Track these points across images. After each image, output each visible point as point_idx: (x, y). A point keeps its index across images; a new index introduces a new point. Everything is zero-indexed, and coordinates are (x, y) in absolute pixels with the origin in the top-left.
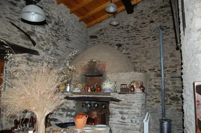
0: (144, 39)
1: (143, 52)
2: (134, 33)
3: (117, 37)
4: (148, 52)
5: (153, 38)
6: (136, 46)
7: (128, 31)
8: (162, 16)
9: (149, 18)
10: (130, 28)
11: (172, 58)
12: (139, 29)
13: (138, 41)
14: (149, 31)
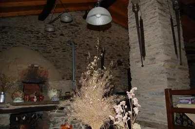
0: (54, 49)
1: (53, 61)
2: (45, 41)
3: (24, 40)
4: (59, 62)
5: (63, 49)
6: (45, 54)
7: (38, 37)
8: (71, 33)
9: (60, 31)
10: (40, 35)
11: (79, 70)
12: (50, 38)
13: (48, 49)
14: (60, 43)
